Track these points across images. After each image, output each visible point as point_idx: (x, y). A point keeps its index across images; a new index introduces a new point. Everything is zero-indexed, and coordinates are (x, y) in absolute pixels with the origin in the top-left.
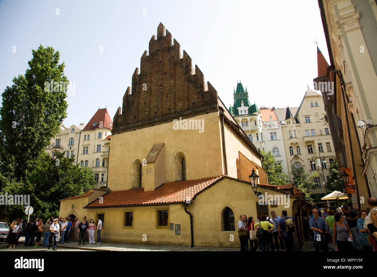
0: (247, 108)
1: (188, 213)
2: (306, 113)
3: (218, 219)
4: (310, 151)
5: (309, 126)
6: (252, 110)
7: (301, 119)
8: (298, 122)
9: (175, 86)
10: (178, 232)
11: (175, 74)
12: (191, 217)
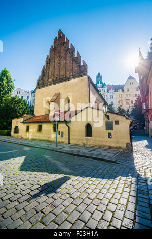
0: (101, 84)
1: (68, 126)
2: (128, 87)
3: (83, 129)
4: (127, 103)
5: (128, 93)
6: (103, 85)
7: (125, 90)
8: (123, 91)
9: (66, 63)
10: (62, 136)
11: (66, 57)
12: (69, 128)
